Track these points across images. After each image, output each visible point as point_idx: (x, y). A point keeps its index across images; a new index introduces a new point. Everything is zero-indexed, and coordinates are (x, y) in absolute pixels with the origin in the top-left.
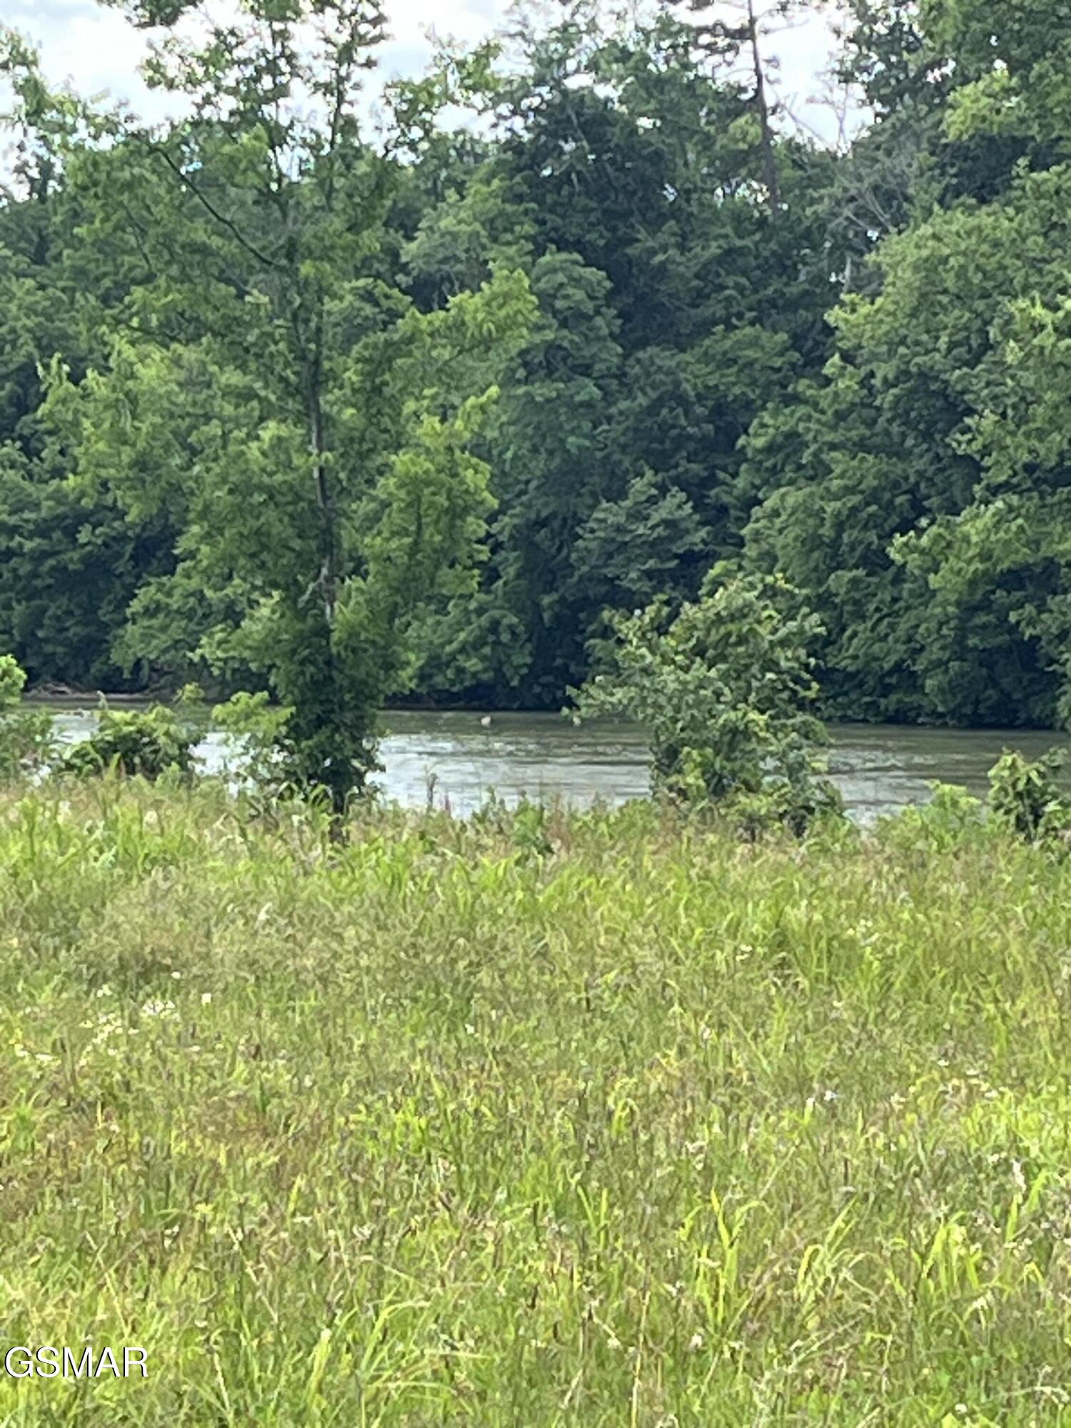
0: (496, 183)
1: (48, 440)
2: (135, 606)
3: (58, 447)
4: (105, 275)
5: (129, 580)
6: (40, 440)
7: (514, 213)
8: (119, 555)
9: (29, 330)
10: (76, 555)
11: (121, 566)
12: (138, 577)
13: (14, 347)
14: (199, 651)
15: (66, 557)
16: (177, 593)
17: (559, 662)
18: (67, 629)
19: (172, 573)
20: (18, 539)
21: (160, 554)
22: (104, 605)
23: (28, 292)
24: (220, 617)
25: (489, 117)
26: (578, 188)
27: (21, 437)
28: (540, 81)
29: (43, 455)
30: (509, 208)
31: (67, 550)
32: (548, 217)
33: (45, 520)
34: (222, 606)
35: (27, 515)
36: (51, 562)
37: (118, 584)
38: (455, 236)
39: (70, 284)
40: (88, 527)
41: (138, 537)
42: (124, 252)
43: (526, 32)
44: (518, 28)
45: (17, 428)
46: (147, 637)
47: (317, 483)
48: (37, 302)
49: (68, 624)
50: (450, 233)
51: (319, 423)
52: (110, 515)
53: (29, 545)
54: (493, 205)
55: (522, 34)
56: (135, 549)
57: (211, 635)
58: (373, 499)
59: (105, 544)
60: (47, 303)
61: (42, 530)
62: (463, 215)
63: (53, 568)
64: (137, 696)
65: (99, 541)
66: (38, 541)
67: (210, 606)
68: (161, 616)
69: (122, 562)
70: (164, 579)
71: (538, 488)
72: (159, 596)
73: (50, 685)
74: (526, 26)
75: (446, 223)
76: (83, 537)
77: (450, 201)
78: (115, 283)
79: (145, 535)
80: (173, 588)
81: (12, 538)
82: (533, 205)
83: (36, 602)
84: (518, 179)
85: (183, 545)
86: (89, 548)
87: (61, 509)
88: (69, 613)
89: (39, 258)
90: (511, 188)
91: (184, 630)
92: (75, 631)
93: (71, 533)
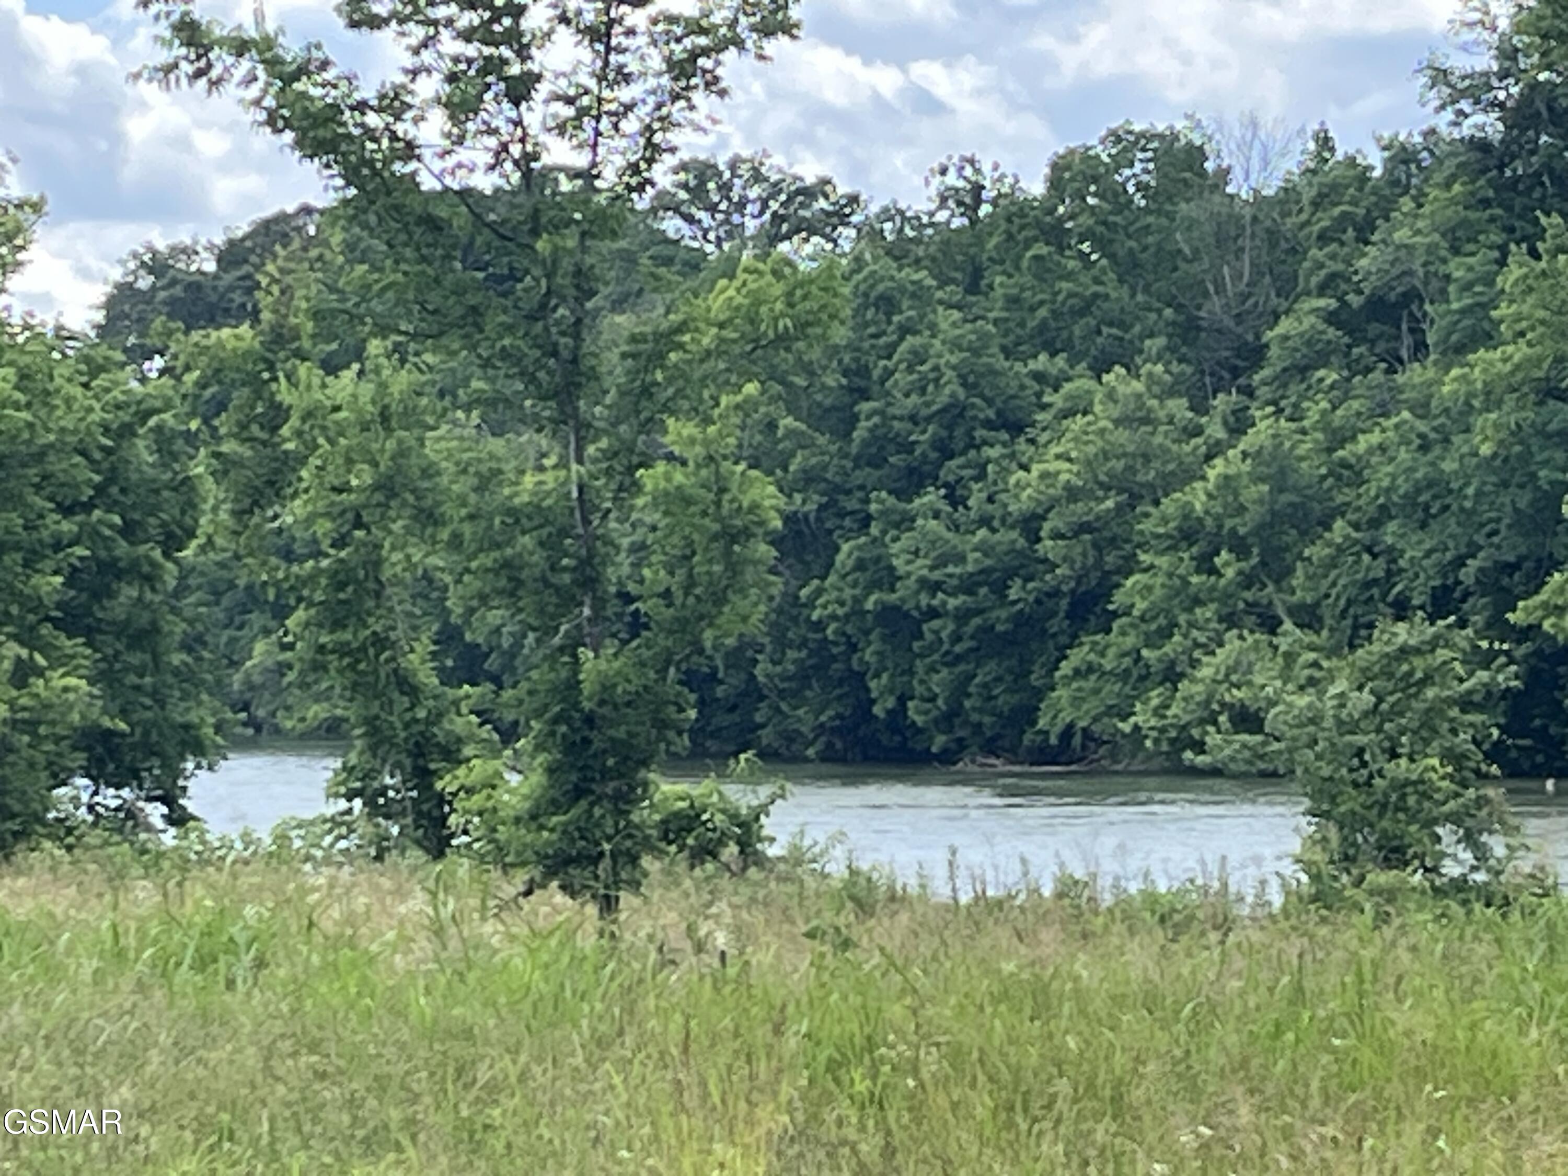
0: (1457, 188)
1: (975, 487)
2: (1065, 668)
3: (984, 495)
4: (1042, 303)
5: (1063, 640)
6: (965, 487)
7: (1479, 220)
8: (1053, 614)
9: (954, 368)
10: (1003, 614)
11: (1053, 626)
12: (1075, 636)
13: (937, 386)
14: (1133, 720)
15: (995, 614)
16: (1111, 652)
17: (1537, 722)
18: (995, 697)
19: (1108, 631)
20: (940, 595)
21: (1098, 609)
22: (1036, 668)
23: (954, 325)
24: (1158, 679)
25: (1449, 115)
26: (1550, 191)
27: (946, 485)
28: (1503, 75)
29: (970, 503)
30: (1473, 215)
31: (991, 609)
32: (1517, 224)
33: (971, 575)
34: (1162, 666)
35: (951, 569)
36: (976, 621)
37: (1051, 644)
38: (1409, 248)
39: (1004, 314)
40: (1019, 582)
41: (1073, 592)
42: (1061, 278)
43: (1487, 20)
44: (1477, 16)
45: (942, 474)
46: (1076, 702)
47: (575, 504)
48: (962, 336)
49: (996, 692)
50: (1406, 246)
51: (577, 433)
52: (1041, 567)
53: (952, 603)
54: (1456, 213)
55: (1482, 23)
56: (1071, 604)
57: (1146, 702)
58: (1329, 544)
59: (1038, 601)
60: (973, 337)
61: (968, 586)
62: (1420, 224)
63: (979, 629)
64: (1073, 768)
65: (1031, 599)
66: (962, 598)
67: (1147, 666)
68: (1093, 677)
69: (1054, 621)
70: (1098, 638)
71: (1509, 527)
72: (1092, 657)
73: (980, 759)
74: (1487, 13)
75: (1401, 235)
76: (1013, 594)
77: (1405, 209)
78: (1053, 312)
79: (1082, 589)
80: (1107, 646)
81: (934, 596)
82: (1499, 211)
83: (962, 667)
84: (1482, 182)
85: (1119, 599)
86: (1020, 606)
87: (989, 562)
88: (999, 679)
89: (973, 288)
90: (1472, 194)
91: (1118, 695)
92: (1004, 701)
93: (1000, 589)
